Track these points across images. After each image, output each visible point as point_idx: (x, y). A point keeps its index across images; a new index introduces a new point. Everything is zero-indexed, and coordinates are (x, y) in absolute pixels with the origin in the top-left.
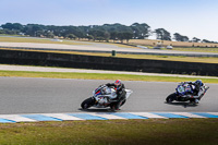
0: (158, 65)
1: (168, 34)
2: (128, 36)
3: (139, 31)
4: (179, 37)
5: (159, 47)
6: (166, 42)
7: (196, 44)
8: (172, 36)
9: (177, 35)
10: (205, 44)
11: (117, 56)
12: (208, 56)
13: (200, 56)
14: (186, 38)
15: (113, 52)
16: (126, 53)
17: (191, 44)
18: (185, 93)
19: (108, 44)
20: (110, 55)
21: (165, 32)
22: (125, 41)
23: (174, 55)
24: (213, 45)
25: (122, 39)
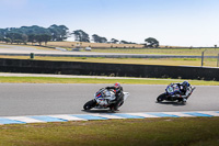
0: (77, 67)
1: (87, 35)
2: (46, 38)
3: (58, 33)
4: (98, 39)
5: (77, 49)
6: (84, 44)
7: (114, 45)
8: (91, 38)
9: (95, 36)
10: (123, 45)
11: (35, 58)
12: (126, 57)
13: (119, 57)
14: (105, 39)
15: (32, 55)
16: (44, 55)
17: (109, 46)
18: (174, 93)
19: (26, 47)
20: (29, 58)
21: (84, 33)
22: (43, 44)
23: (92, 56)
24: (131, 46)
25: (40, 41)
